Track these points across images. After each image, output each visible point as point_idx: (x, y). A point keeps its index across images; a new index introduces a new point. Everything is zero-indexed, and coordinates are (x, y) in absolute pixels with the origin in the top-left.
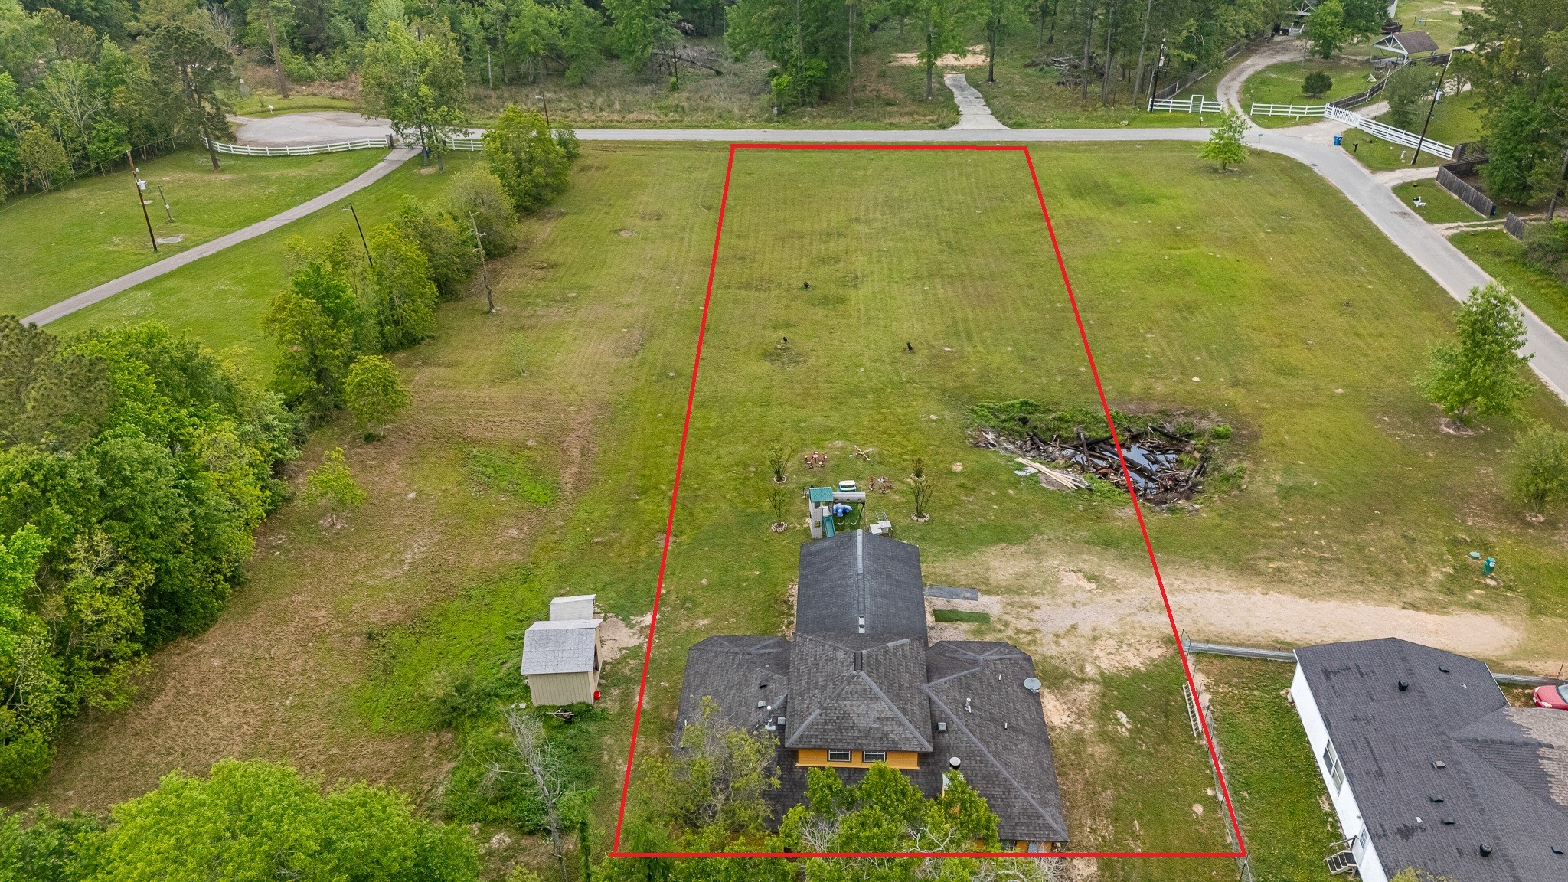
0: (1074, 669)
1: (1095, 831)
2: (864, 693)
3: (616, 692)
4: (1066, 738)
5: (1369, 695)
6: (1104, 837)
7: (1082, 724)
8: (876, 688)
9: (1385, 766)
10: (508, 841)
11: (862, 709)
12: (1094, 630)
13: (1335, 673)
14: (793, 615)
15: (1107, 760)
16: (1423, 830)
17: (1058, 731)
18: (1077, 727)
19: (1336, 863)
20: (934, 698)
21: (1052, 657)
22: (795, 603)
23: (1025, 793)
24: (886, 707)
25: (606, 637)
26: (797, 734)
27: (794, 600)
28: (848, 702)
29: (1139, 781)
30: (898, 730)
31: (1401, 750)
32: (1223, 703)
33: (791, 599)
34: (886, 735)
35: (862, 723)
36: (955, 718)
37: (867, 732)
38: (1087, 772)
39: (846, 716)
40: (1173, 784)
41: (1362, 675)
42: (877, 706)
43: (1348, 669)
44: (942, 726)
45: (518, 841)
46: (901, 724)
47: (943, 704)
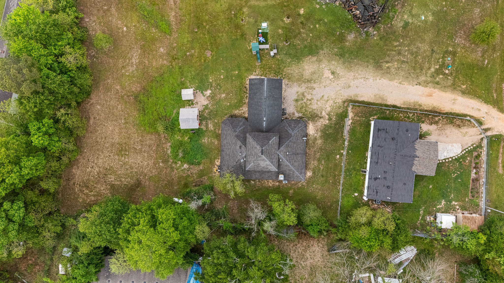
0: (319, 113)
1: (313, 164)
2: (263, 160)
3: (204, 123)
4: (312, 138)
5: (385, 139)
6: (315, 166)
7: (317, 134)
8: (266, 159)
9: (379, 161)
10: (188, 166)
11: (263, 163)
12: (328, 97)
13: (381, 130)
14: (247, 93)
15: (321, 144)
16: (379, 179)
17: (311, 136)
18: (316, 135)
19: (363, 171)
20: (279, 154)
21: (314, 110)
22: (248, 88)
23: (297, 173)
24: (268, 163)
25: (198, 101)
26: (248, 168)
27: (248, 86)
28: (259, 162)
29: (327, 149)
30: (270, 167)
31: (385, 157)
32: (354, 123)
33: (247, 86)
34: (268, 168)
35: (263, 166)
36: (284, 159)
37: (264, 167)
38: (315, 148)
39: (259, 164)
40: (334, 150)
41: (386, 132)
42: (266, 162)
43: (384, 129)
44: (281, 160)
45: (189, 166)
46: (271, 166)
47: (281, 156)
